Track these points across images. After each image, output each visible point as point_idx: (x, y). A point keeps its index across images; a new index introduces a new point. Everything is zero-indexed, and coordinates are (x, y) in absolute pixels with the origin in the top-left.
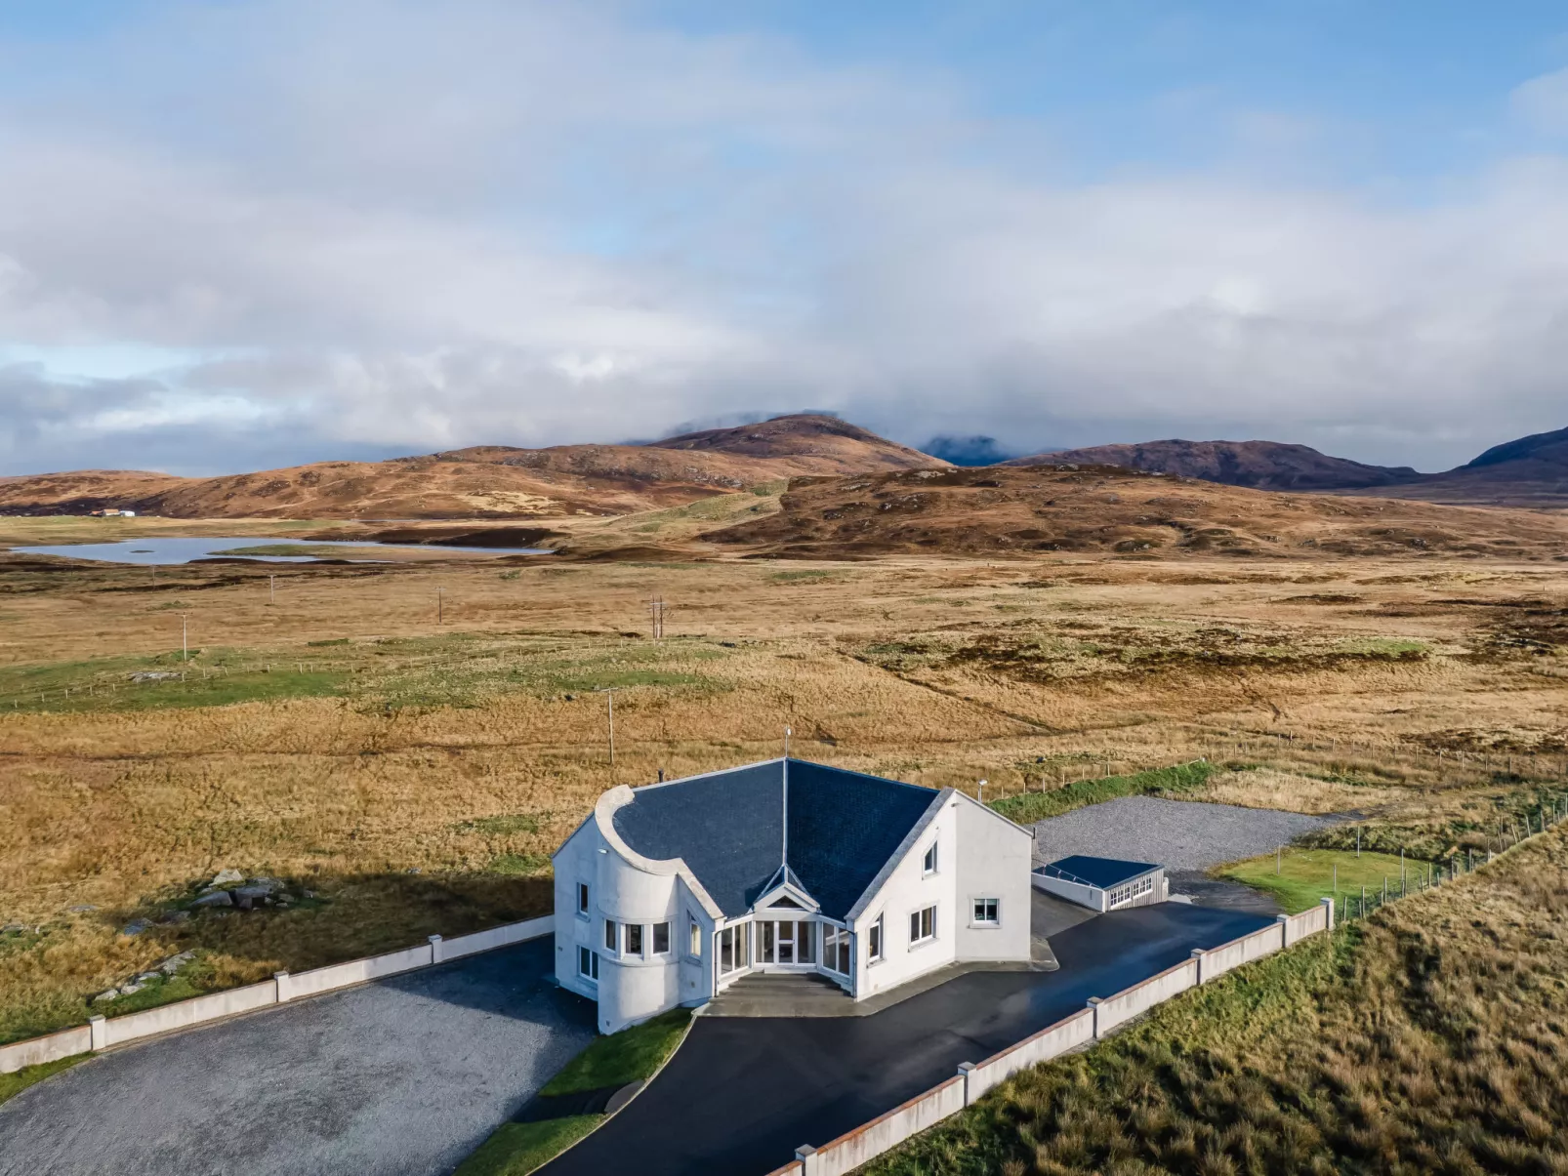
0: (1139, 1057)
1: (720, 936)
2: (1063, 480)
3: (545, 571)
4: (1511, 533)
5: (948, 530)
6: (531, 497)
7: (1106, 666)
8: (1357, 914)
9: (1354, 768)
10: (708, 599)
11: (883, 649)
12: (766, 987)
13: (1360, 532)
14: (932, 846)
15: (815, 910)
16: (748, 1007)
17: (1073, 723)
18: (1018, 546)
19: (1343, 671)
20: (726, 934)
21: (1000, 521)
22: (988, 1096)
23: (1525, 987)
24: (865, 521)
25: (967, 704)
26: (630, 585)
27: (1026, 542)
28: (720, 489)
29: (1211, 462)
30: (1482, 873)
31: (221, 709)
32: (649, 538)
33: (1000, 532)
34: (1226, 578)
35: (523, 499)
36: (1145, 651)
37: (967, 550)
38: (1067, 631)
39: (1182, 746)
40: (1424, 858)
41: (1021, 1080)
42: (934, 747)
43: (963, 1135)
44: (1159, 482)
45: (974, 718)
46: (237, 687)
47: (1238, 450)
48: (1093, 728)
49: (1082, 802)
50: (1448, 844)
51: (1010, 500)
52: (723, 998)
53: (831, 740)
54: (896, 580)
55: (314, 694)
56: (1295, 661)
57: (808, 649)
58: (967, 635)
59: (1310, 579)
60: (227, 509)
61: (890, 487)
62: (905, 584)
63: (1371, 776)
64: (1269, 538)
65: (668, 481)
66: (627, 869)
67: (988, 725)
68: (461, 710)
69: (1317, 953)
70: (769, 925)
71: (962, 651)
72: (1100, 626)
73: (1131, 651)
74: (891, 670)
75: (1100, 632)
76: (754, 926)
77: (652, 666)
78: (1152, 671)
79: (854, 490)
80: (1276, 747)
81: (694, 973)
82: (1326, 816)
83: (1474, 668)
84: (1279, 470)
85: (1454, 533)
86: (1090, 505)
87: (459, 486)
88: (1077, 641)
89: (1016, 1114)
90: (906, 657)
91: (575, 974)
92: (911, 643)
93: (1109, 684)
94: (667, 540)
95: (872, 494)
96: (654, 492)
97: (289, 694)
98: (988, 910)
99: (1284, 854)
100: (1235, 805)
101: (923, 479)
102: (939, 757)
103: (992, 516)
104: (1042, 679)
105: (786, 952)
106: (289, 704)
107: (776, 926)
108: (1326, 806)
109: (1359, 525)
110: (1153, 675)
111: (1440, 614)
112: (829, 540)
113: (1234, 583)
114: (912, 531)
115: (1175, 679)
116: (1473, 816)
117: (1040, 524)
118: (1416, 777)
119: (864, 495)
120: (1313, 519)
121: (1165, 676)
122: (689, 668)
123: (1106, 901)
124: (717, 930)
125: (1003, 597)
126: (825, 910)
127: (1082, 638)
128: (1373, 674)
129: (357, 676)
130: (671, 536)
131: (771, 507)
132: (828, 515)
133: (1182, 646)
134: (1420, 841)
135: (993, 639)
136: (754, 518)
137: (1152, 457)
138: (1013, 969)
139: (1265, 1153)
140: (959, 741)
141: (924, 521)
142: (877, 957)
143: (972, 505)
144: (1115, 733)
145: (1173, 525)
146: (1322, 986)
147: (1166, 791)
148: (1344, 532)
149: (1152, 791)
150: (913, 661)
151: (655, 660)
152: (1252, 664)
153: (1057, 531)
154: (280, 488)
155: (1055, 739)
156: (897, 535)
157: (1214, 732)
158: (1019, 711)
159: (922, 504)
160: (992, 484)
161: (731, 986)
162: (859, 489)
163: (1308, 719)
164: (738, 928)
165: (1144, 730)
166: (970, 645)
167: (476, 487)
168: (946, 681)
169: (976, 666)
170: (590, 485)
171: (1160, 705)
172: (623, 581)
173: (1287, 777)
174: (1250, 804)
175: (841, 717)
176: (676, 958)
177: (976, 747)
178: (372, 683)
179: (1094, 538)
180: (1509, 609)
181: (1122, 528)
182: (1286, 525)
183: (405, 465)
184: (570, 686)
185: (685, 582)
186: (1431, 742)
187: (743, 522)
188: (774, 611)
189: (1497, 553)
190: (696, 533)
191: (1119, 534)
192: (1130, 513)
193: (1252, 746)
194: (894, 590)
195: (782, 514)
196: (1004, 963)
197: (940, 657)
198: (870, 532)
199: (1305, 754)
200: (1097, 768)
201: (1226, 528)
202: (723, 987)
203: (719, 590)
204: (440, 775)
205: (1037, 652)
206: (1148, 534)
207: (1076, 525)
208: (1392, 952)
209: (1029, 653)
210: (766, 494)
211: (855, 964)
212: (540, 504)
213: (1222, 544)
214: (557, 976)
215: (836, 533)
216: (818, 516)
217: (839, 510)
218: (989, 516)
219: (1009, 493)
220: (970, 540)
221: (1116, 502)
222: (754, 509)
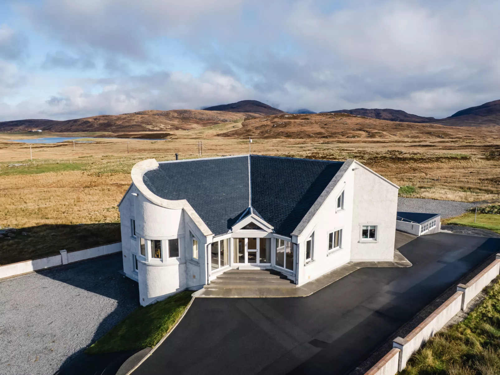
1: (210, 247)
2: (330, 118)
3: (167, 141)
4: (469, 134)
5: (294, 133)
6: (165, 125)
10: (218, 148)
12: (240, 279)
14: (341, 194)
15: (271, 231)
16: (229, 291)
18: (316, 137)
19: (442, 162)
20: (214, 245)
21: (311, 130)
24: (268, 130)
27: (319, 136)
28: (223, 122)
31: (38, 175)
32: (201, 135)
33: (310, 133)
35: (162, 126)
36: (371, 156)
37: (300, 138)
44: (359, 118)
46: (46, 168)
47: (381, 111)
51: (313, 124)
52: (212, 285)
54: (280, 143)
55: (74, 170)
56: (425, 159)
58: (308, 152)
59: (415, 142)
60: (71, 130)
61: (276, 120)
62: (283, 144)
63: (479, 190)
64: (394, 135)
65: (207, 120)
66: (149, 204)
68: (126, 174)
70: (242, 240)
71: (307, 156)
73: (367, 156)
75: (354, 151)
76: (232, 241)
78: (376, 162)
80: (434, 182)
81: (194, 269)
82: (474, 203)
83: (489, 162)
85: (451, 133)
86: (338, 125)
87: (143, 122)
91: (132, 270)
94: (206, 136)
95: (270, 122)
96: (202, 124)
97: (65, 170)
98: (370, 233)
100: (433, 199)
101: (286, 117)
105: (252, 257)
106: (64, 173)
107: (246, 241)
108: (471, 200)
110: (376, 163)
112: (257, 136)
113: (390, 143)
114: (283, 133)
115: (384, 164)
117: (323, 131)
118: (496, 191)
119: (268, 122)
121: (380, 164)
123: (420, 230)
124: (208, 243)
125: (316, 146)
126: (277, 231)
127: (348, 153)
128: (453, 163)
129: (91, 165)
130: (208, 135)
131: (239, 126)
132: (257, 128)
133: (384, 155)
135: (317, 153)
136: (233, 129)
138: (386, 266)
141: (287, 130)
142: (309, 259)
143: (302, 125)
145: (364, 131)
148: (418, 133)
152: (410, 160)
153: (328, 133)
154: (87, 123)
156: (278, 134)
159: (285, 125)
160: (308, 119)
161: (218, 278)
162: (266, 120)
163: (439, 175)
164: (222, 242)
166: (309, 155)
167: (148, 122)
170: (183, 122)
172: (191, 143)
173: (446, 190)
174: (439, 199)
176: (184, 261)
178: (96, 167)
179: (340, 135)
182: (399, 131)
185: (211, 144)
187: (230, 131)
190: (216, 134)
191: (347, 133)
192: (351, 127)
193: (424, 182)
194: (279, 145)
195: (242, 128)
196: (379, 263)
198: (270, 133)
199: (447, 184)
201: (381, 132)
202: (212, 278)
203: (222, 146)
204: (111, 193)
205: (333, 156)
206: (356, 133)
207: (334, 131)
210: (237, 122)
211: (297, 264)
212: (168, 127)
213: (380, 136)
214: (124, 271)
215: (259, 134)
216: (253, 129)
217: (260, 127)
218: (307, 129)
219: (313, 121)
220: (301, 135)
221: (346, 124)
222: (233, 127)
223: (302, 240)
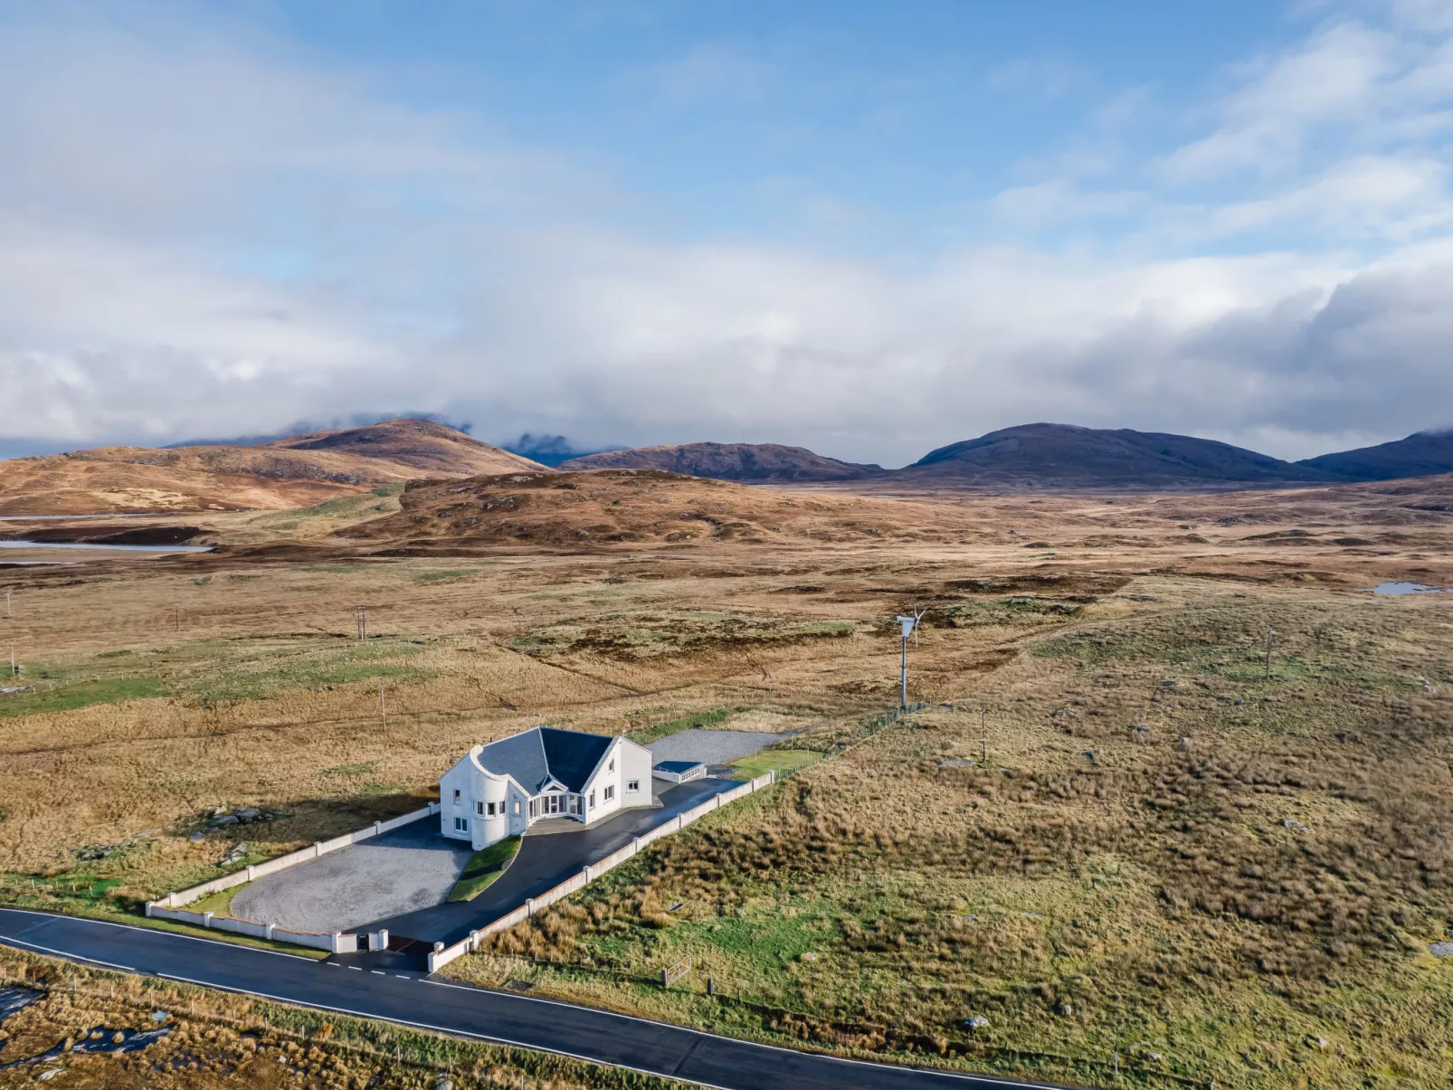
0: (697, 832)
1: (528, 804)
2: (625, 483)
3: (232, 577)
4: (936, 523)
5: (540, 526)
6: (165, 494)
7: (668, 649)
8: (785, 777)
9: (800, 707)
10: (376, 600)
11: (525, 642)
12: (548, 823)
13: (836, 524)
14: (612, 760)
15: (566, 790)
16: (543, 831)
17: (652, 688)
18: (594, 538)
19: (804, 645)
20: (531, 803)
21: (580, 518)
22: (644, 848)
23: (840, 797)
24: (472, 518)
25: (587, 678)
26: (309, 589)
27: (600, 535)
28: (338, 485)
29: (735, 461)
30: (842, 756)
32: (291, 535)
33: (579, 527)
34: (742, 572)
35: (157, 496)
36: (692, 637)
37: (554, 542)
38: (642, 623)
39: (713, 699)
40: (820, 751)
41: (656, 843)
42: (574, 707)
43: (638, 861)
44: (697, 484)
45: (593, 687)
46: (80, 694)
47: (755, 451)
48: (663, 690)
49: (663, 735)
50: (831, 743)
51: (585, 500)
52: (532, 828)
53: (513, 707)
54: (513, 579)
56: (778, 640)
57: (473, 642)
58: (580, 629)
59: (796, 571)
61: (491, 489)
62: (521, 581)
63: (808, 711)
64: (774, 528)
65: (290, 477)
66: (488, 780)
67: (603, 692)
68: (259, 701)
69: (765, 793)
71: (578, 641)
72: (662, 619)
73: (683, 637)
74: (535, 657)
75: (663, 623)
76: (541, 799)
77: (375, 662)
78: (695, 650)
79: (460, 492)
80: (762, 697)
81: (517, 820)
82: (782, 734)
83: (876, 640)
84: (784, 466)
85: (898, 524)
86: (646, 504)
87: (93, 484)
88: (649, 632)
89: (656, 853)
90: (543, 647)
91: (453, 830)
92: (544, 637)
93: (670, 660)
94: (306, 536)
95: (475, 496)
96: (278, 488)
98: (634, 786)
99: (759, 754)
100: (739, 731)
101: (516, 482)
102: (580, 714)
103: (573, 513)
104: (630, 659)
105: (554, 809)
106: (131, 705)
107: (550, 798)
108: (782, 729)
109: (836, 519)
110: (697, 653)
111: (868, 600)
112: (444, 535)
114: (511, 526)
115: (709, 655)
116: (848, 729)
117: (610, 521)
118: (829, 710)
119: (469, 496)
120: (805, 515)
121: (703, 653)
122: (400, 661)
123: (681, 779)
124: (527, 801)
125: (595, 593)
126: (570, 790)
128: (822, 646)
130: (309, 532)
131: (393, 507)
132: (441, 513)
133: (713, 633)
134: (820, 743)
135: (596, 632)
136: (379, 516)
137: (691, 456)
138: (644, 808)
139: (739, 853)
140: (588, 703)
141: (520, 518)
142: (593, 807)
143: (556, 504)
144: (675, 692)
145: (707, 520)
146: (766, 804)
147: (705, 726)
148: (826, 524)
149: (697, 726)
150: (548, 650)
151: (375, 657)
152: (753, 643)
153: (622, 526)
155: (642, 698)
156: (499, 530)
157: (730, 689)
158: (619, 681)
159: (517, 504)
160: (571, 487)
161: (535, 824)
162: (465, 491)
163: (782, 678)
164: (535, 800)
165: (693, 690)
166: (582, 637)
167: (109, 485)
168: (571, 663)
169: (588, 651)
171: (701, 673)
173: (766, 714)
174: (746, 730)
175: (512, 691)
176: (509, 815)
177: (599, 706)
179: (650, 531)
180: (908, 595)
181: (670, 523)
182: (786, 519)
183: (34, 464)
184: (327, 680)
186: (841, 689)
187: (369, 519)
188: (433, 610)
189: (924, 539)
190: (330, 531)
191: (668, 528)
192: (676, 511)
193: (750, 697)
194: (515, 588)
195: (402, 513)
196: (641, 806)
197: (564, 646)
198: (477, 528)
199: (776, 700)
200: (668, 715)
201: (745, 522)
202: (530, 824)
204: (279, 745)
205: (625, 640)
206: (689, 528)
207: (637, 520)
208: (795, 790)
209: (620, 641)
210: (386, 495)
211: (585, 810)
212: (175, 500)
213: (742, 535)
214: (444, 833)
215: (449, 528)
216: (433, 514)
217: (450, 509)
218: (570, 514)
219: (585, 494)
220: (556, 534)
221: (665, 502)
222: (378, 509)
223: (587, 795)
